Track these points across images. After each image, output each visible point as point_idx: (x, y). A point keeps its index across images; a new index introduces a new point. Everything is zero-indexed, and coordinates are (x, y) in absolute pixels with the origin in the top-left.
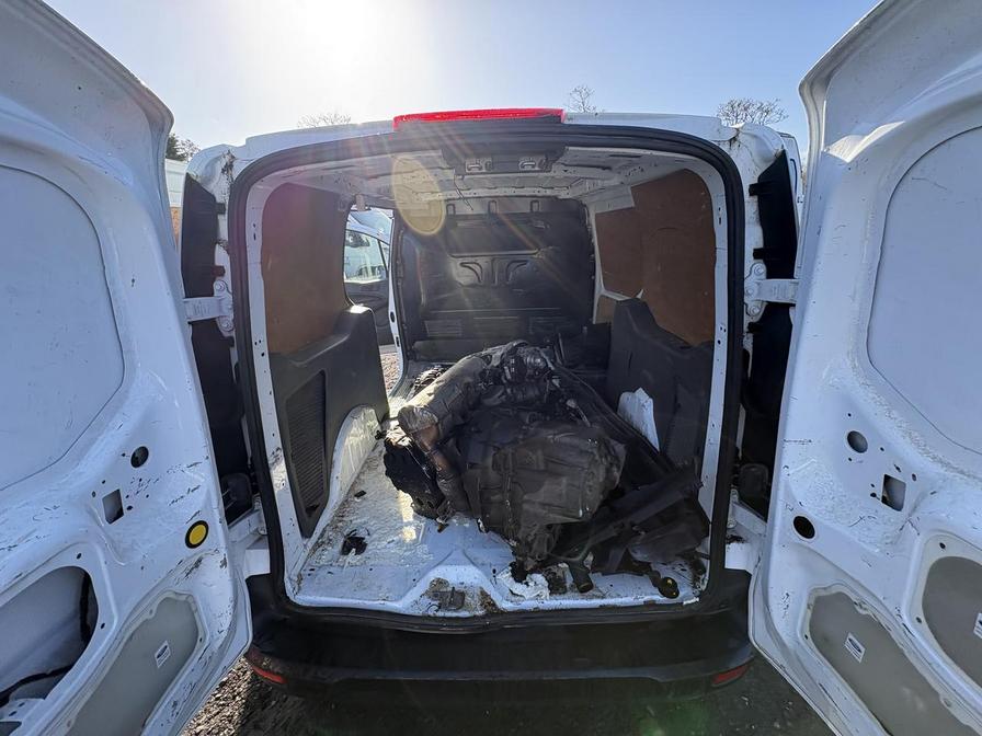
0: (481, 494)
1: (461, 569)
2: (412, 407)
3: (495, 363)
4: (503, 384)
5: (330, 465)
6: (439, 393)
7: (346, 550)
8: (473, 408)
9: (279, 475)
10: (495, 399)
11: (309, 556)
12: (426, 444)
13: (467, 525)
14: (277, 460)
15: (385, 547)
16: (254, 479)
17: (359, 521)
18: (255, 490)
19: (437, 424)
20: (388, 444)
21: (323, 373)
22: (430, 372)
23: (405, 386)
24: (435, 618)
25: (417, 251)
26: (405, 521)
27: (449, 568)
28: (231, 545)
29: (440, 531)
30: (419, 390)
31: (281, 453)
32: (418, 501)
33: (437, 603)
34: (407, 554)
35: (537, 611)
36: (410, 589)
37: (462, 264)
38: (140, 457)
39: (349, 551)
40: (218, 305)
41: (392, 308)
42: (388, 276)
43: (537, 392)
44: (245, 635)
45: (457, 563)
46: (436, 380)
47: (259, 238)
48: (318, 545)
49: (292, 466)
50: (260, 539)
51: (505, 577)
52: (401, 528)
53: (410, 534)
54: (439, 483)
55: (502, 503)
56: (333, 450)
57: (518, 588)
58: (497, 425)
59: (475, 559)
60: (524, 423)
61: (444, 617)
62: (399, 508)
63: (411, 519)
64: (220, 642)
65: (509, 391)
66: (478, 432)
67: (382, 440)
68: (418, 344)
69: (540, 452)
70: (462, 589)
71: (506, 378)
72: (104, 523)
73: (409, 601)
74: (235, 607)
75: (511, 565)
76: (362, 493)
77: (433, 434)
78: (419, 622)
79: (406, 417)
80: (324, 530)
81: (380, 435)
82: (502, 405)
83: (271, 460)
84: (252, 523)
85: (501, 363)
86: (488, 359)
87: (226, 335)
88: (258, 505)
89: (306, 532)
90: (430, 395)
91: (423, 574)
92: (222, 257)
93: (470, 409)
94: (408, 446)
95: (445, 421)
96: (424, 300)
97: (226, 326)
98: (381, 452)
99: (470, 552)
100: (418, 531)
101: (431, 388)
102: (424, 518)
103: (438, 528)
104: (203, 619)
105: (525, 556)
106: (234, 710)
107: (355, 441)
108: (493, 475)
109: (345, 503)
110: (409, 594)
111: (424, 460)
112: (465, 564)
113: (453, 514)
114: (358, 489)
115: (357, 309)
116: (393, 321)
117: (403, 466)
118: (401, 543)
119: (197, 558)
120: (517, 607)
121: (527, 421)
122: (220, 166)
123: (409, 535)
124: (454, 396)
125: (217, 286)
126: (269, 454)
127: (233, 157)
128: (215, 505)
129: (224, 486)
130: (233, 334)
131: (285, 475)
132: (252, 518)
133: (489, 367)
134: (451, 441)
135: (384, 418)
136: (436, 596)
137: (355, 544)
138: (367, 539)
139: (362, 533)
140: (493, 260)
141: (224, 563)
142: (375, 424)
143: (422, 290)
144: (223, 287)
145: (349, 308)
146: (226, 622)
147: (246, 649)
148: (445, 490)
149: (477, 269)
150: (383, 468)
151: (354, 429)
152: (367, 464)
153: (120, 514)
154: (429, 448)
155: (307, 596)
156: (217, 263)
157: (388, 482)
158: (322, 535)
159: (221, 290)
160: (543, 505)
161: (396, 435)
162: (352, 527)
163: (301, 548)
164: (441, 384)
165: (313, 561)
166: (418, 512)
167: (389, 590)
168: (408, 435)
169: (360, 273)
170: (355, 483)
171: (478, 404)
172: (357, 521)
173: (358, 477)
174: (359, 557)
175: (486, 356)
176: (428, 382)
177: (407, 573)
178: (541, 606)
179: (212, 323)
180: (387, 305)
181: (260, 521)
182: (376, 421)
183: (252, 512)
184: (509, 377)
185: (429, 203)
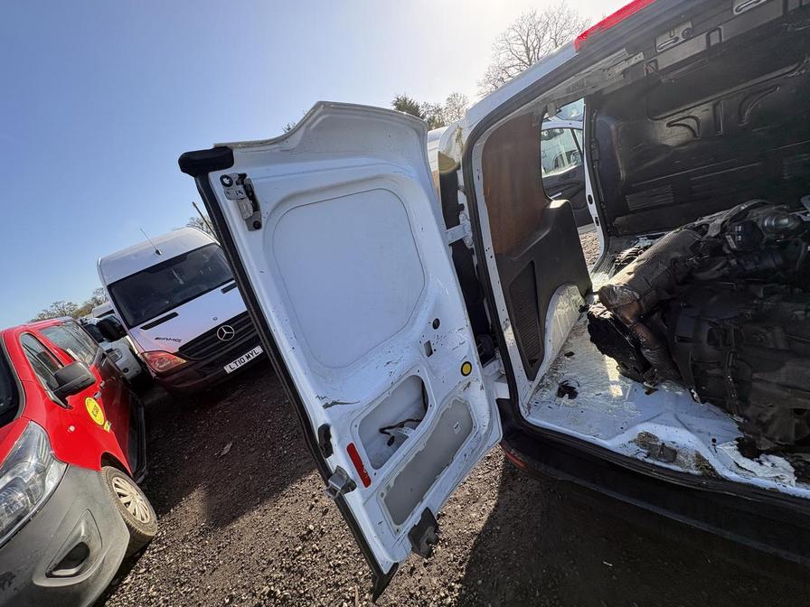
0: (694, 367)
1: (672, 430)
2: (612, 286)
3: (713, 232)
4: (725, 254)
5: (543, 331)
6: (639, 272)
7: (561, 393)
8: (684, 282)
9: (509, 336)
10: (713, 273)
11: (534, 393)
12: (628, 318)
13: (680, 393)
14: (507, 327)
15: (593, 398)
16: (494, 338)
17: (570, 374)
18: (496, 345)
19: (638, 301)
20: (591, 316)
21: (532, 262)
22: (630, 250)
23: (607, 261)
24: (644, 462)
25: (613, 127)
26: (611, 379)
27: (658, 427)
28: (485, 378)
29: (647, 393)
30: (619, 268)
31: (509, 322)
32: (623, 364)
33: (646, 451)
34: (615, 406)
35: (774, 491)
36: (617, 434)
37: (669, 125)
38: (436, 324)
39: (563, 395)
40: (463, 230)
41: (589, 191)
42: (583, 161)
43: (779, 260)
44: (498, 433)
45: (668, 424)
46: (637, 258)
47: (481, 178)
48: (539, 387)
49: (517, 331)
50: (501, 377)
51: (729, 451)
52: (608, 385)
53: (617, 391)
54: (643, 352)
55: (722, 378)
56: (545, 320)
57: (747, 463)
58: (714, 299)
59: (689, 425)
60: (755, 297)
61: (653, 465)
62: (606, 369)
63: (617, 379)
64: (485, 431)
65: (733, 262)
66: (689, 306)
67: (585, 314)
68: (618, 219)
69: (778, 330)
70: (674, 447)
71: (729, 248)
72: (426, 357)
73: (619, 443)
74: (491, 413)
75: (737, 440)
76: (570, 354)
77: (634, 309)
78: (629, 461)
79: (606, 294)
80: (543, 378)
81: (584, 309)
82: (724, 278)
83: (503, 327)
84: (496, 366)
85: (721, 233)
86: (702, 230)
87: (469, 247)
88: (498, 355)
89: (531, 377)
90: (630, 274)
91: (630, 426)
92: (462, 198)
93: (678, 284)
94: (611, 319)
95: (647, 298)
96: (623, 174)
97: (469, 243)
98: (586, 321)
99: (683, 417)
100: (624, 390)
101: (631, 267)
102: (630, 380)
103: (645, 391)
104: (475, 417)
105: (758, 435)
106: (496, 473)
107: (562, 312)
108: (709, 350)
109: (557, 360)
110: (617, 438)
111: (626, 331)
112: (678, 427)
113: (663, 381)
114: (568, 350)
115: (556, 204)
116: (591, 203)
117: (605, 336)
118: (608, 397)
119: (467, 382)
120: (744, 480)
121: (761, 295)
122: (455, 137)
123: (615, 392)
124: (658, 273)
125: (461, 217)
126: (502, 323)
127: (461, 129)
128: (474, 353)
129: (478, 342)
130: (473, 246)
131: (512, 337)
132: (496, 363)
133: (704, 238)
134: (656, 315)
135: (587, 293)
136: (645, 446)
137: (567, 390)
138: (577, 389)
139: (572, 384)
140: (715, 106)
141: (482, 388)
142: (578, 298)
143: (620, 166)
144: (464, 217)
145: (549, 204)
146: (487, 421)
147: (500, 441)
148: (651, 359)
149: (692, 123)
150: (588, 335)
151: (561, 303)
152: (574, 331)
153: (431, 353)
154: (632, 321)
155: (535, 419)
156: (460, 203)
157: (594, 347)
158: (542, 381)
159: (463, 220)
160: (785, 387)
161: (597, 309)
162: (565, 378)
163: (528, 386)
164: (642, 262)
165: (537, 396)
166: (624, 375)
167: (599, 431)
168: (608, 310)
169: (557, 166)
170: (564, 345)
171: (689, 278)
172: (569, 374)
173: (567, 341)
174: (572, 401)
175: (700, 226)
176: (629, 260)
177: (615, 422)
178: (781, 488)
179: (461, 241)
180: (584, 188)
181: (501, 366)
182: (580, 296)
183: (494, 360)
184: (734, 246)
185: (624, 72)
